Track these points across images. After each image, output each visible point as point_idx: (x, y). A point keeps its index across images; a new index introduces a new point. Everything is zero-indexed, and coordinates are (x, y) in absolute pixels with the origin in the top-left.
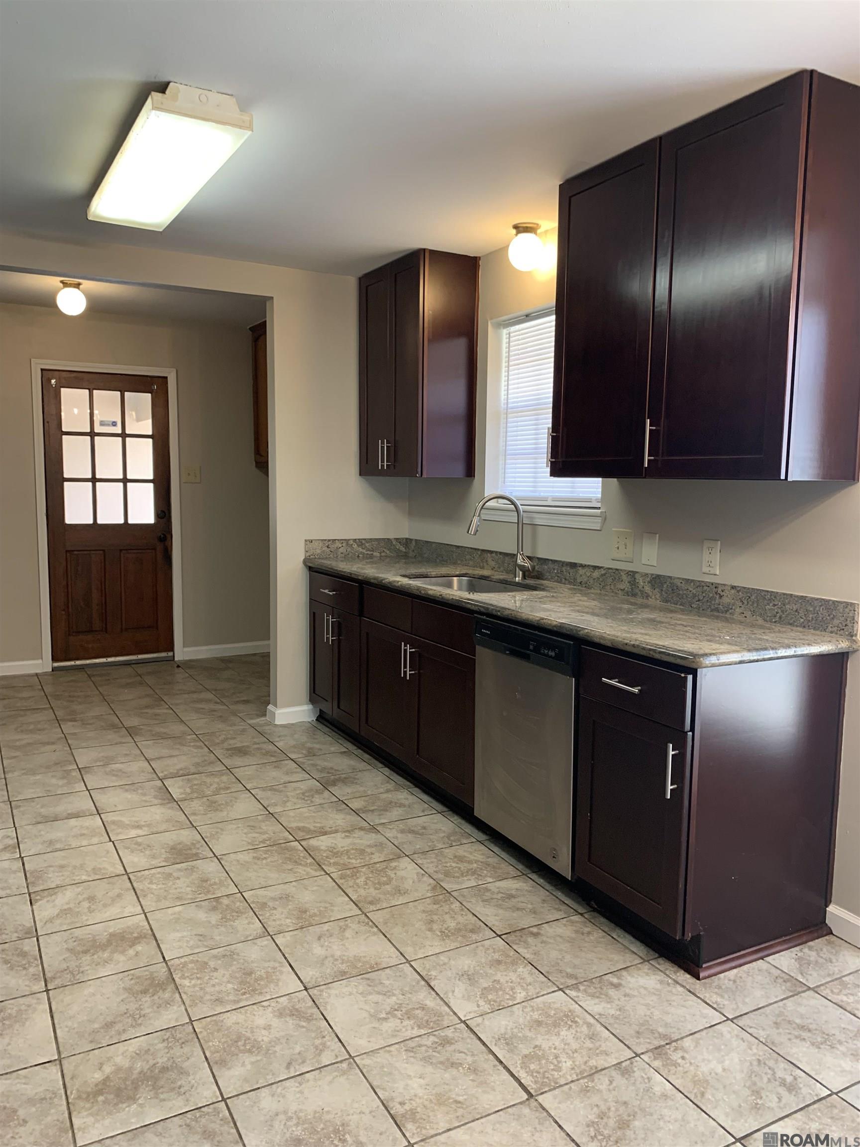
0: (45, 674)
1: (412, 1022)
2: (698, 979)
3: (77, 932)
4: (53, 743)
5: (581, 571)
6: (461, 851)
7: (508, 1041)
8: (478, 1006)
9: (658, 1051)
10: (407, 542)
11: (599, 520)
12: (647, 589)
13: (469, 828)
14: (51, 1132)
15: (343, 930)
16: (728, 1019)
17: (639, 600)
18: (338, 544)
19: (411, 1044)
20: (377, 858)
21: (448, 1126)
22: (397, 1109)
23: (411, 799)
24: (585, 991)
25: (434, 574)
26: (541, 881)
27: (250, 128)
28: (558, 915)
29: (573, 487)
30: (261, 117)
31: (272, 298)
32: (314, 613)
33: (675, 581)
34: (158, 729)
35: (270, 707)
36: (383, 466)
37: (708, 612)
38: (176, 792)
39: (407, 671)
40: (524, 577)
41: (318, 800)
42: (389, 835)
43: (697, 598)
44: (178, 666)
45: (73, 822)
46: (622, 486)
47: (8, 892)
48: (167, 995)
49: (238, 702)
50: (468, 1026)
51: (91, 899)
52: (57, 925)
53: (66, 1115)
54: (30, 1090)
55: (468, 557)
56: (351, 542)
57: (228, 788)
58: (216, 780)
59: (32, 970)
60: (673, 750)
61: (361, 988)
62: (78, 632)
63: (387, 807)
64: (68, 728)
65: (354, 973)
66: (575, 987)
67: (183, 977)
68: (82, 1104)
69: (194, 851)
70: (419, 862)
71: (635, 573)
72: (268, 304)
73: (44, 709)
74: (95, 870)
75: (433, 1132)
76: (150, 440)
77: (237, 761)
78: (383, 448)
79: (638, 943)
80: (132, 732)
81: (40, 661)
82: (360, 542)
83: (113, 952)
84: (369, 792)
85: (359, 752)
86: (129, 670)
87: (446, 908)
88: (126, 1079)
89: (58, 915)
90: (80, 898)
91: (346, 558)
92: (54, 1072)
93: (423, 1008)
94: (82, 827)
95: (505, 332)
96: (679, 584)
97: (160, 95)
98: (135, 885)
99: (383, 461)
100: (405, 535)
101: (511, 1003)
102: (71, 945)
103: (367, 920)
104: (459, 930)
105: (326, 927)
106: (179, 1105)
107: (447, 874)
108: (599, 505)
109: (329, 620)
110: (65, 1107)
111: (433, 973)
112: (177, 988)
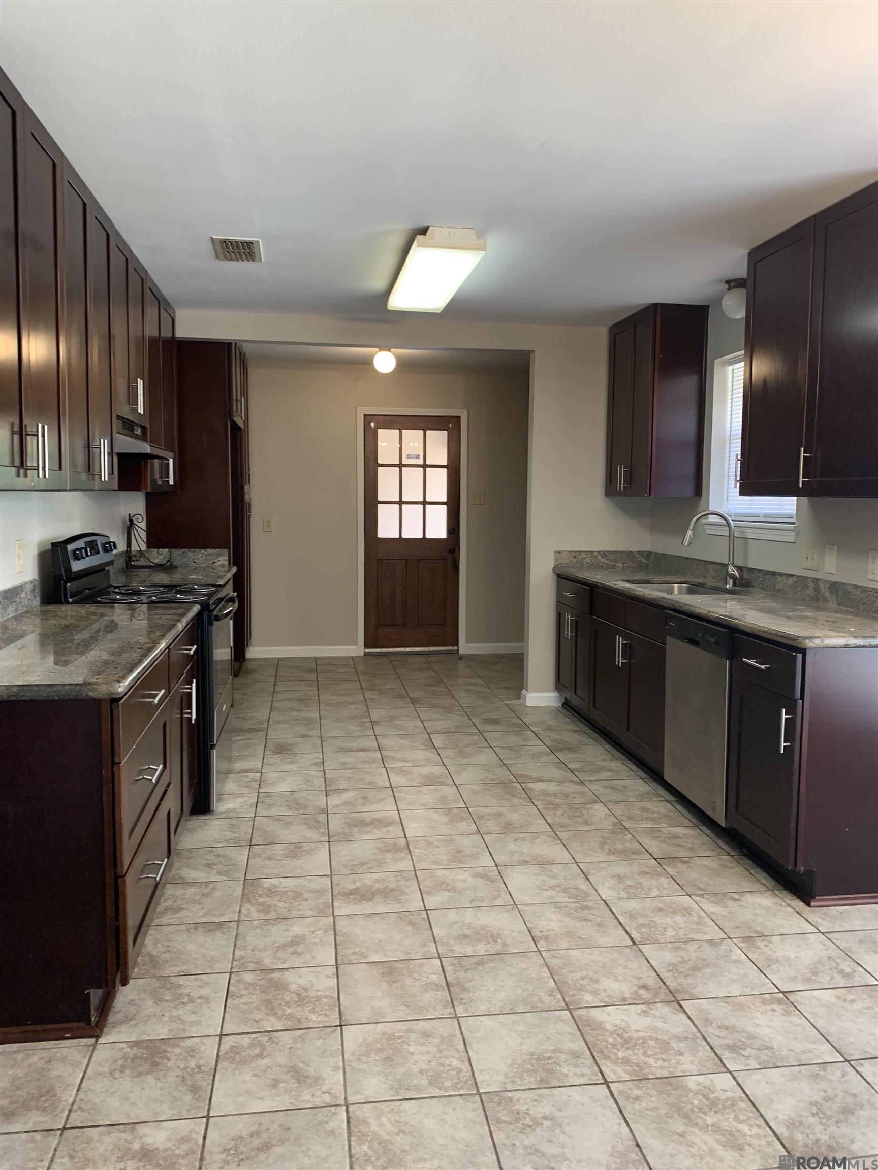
0: (358, 657)
1: (565, 895)
2: (809, 906)
3: (352, 815)
4: (356, 704)
5: (779, 579)
6: (648, 805)
7: (632, 915)
8: (619, 894)
9: (748, 939)
10: (648, 554)
11: (793, 533)
12: (827, 595)
13: (662, 791)
14: (321, 906)
15: (534, 838)
16: (820, 932)
17: (821, 604)
18: (583, 555)
19: (559, 905)
20: (577, 800)
21: (568, 947)
22: (536, 933)
23: (622, 767)
24: (708, 899)
25: (656, 580)
26: (708, 832)
27: (484, 249)
28: (710, 853)
29: (780, 505)
30: (494, 241)
31: (534, 351)
32: (560, 613)
33: (849, 588)
34: (435, 701)
35: (524, 692)
36: (620, 487)
37: (871, 614)
38: (437, 743)
39: (620, 660)
40: (734, 584)
41: (544, 759)
42: (593, 787)
43: (862, 602)
44: (461, 658)
45: (361, 754)
46: (811, 503)
47: (313, 788)
48: (403, 855)
49: (500, 688)
50: (606, 903)
51: (365, 798)
52: (341, 809)
53: (331, 901)
54: (312, 886)
55: (695, 567)
56: (596, 554)
57: (476, 744)
58: (469, 738)
59: (321, 830)
60: (786, 714)
61: (536, 872)
62: (385, 626)
63: (598, 770)
64: (369, 694)
65: (534, 863)
66: (702, 896)
67: (415, 847)
68: (340, 897)
69: (441, 780)
70: (611, 807)
71: (818, 580)
72: (531, 355)
73: (354, 681)
74: (370, 783)
75: (556, 948)
76: (445, 470)
77: (489, 727)
78: (621, 471)
79: (770, 879)
80: (414, 701)
81: (354, 647)
82: (604, 554)
83: (373, 828)
84: (588, 759)
85: (589, 731)
86: (421, 658)
87: (620, 837)
88: (368, 891)
89: (342, 804)
90: (358, 797)
91: (591, 567)
92: (327, 881)
93: (577, 889)
94: (367, 757)
95: (730, 368)
96: (850, 590)
97: (422, 237)
98: (396, 794)
99: (620, 484)
100: (647, 547)
101: (645, 896)
102: (348, 821)
103: (554, 835)
104: (625, 851)
105: (522, 835)
106: (397, 907)
107: (630, 818)
108: (793, 520)
109: (568, 618)
110: (330, 898)
111: (593, 871)
112: (410, 853)
